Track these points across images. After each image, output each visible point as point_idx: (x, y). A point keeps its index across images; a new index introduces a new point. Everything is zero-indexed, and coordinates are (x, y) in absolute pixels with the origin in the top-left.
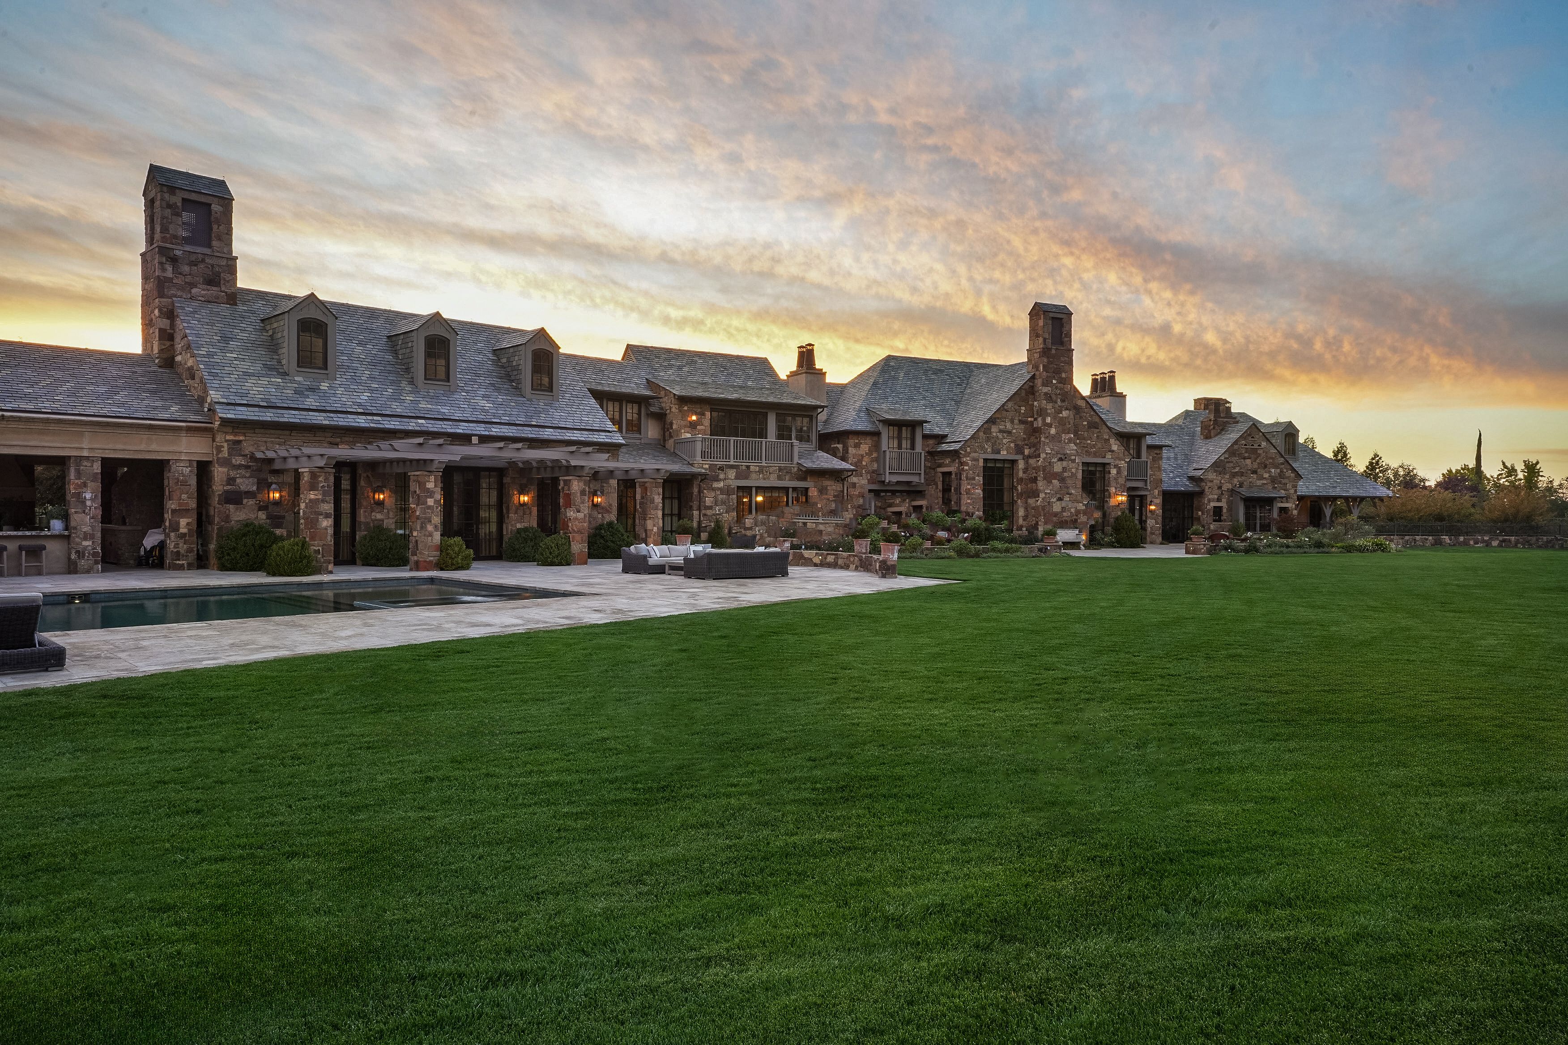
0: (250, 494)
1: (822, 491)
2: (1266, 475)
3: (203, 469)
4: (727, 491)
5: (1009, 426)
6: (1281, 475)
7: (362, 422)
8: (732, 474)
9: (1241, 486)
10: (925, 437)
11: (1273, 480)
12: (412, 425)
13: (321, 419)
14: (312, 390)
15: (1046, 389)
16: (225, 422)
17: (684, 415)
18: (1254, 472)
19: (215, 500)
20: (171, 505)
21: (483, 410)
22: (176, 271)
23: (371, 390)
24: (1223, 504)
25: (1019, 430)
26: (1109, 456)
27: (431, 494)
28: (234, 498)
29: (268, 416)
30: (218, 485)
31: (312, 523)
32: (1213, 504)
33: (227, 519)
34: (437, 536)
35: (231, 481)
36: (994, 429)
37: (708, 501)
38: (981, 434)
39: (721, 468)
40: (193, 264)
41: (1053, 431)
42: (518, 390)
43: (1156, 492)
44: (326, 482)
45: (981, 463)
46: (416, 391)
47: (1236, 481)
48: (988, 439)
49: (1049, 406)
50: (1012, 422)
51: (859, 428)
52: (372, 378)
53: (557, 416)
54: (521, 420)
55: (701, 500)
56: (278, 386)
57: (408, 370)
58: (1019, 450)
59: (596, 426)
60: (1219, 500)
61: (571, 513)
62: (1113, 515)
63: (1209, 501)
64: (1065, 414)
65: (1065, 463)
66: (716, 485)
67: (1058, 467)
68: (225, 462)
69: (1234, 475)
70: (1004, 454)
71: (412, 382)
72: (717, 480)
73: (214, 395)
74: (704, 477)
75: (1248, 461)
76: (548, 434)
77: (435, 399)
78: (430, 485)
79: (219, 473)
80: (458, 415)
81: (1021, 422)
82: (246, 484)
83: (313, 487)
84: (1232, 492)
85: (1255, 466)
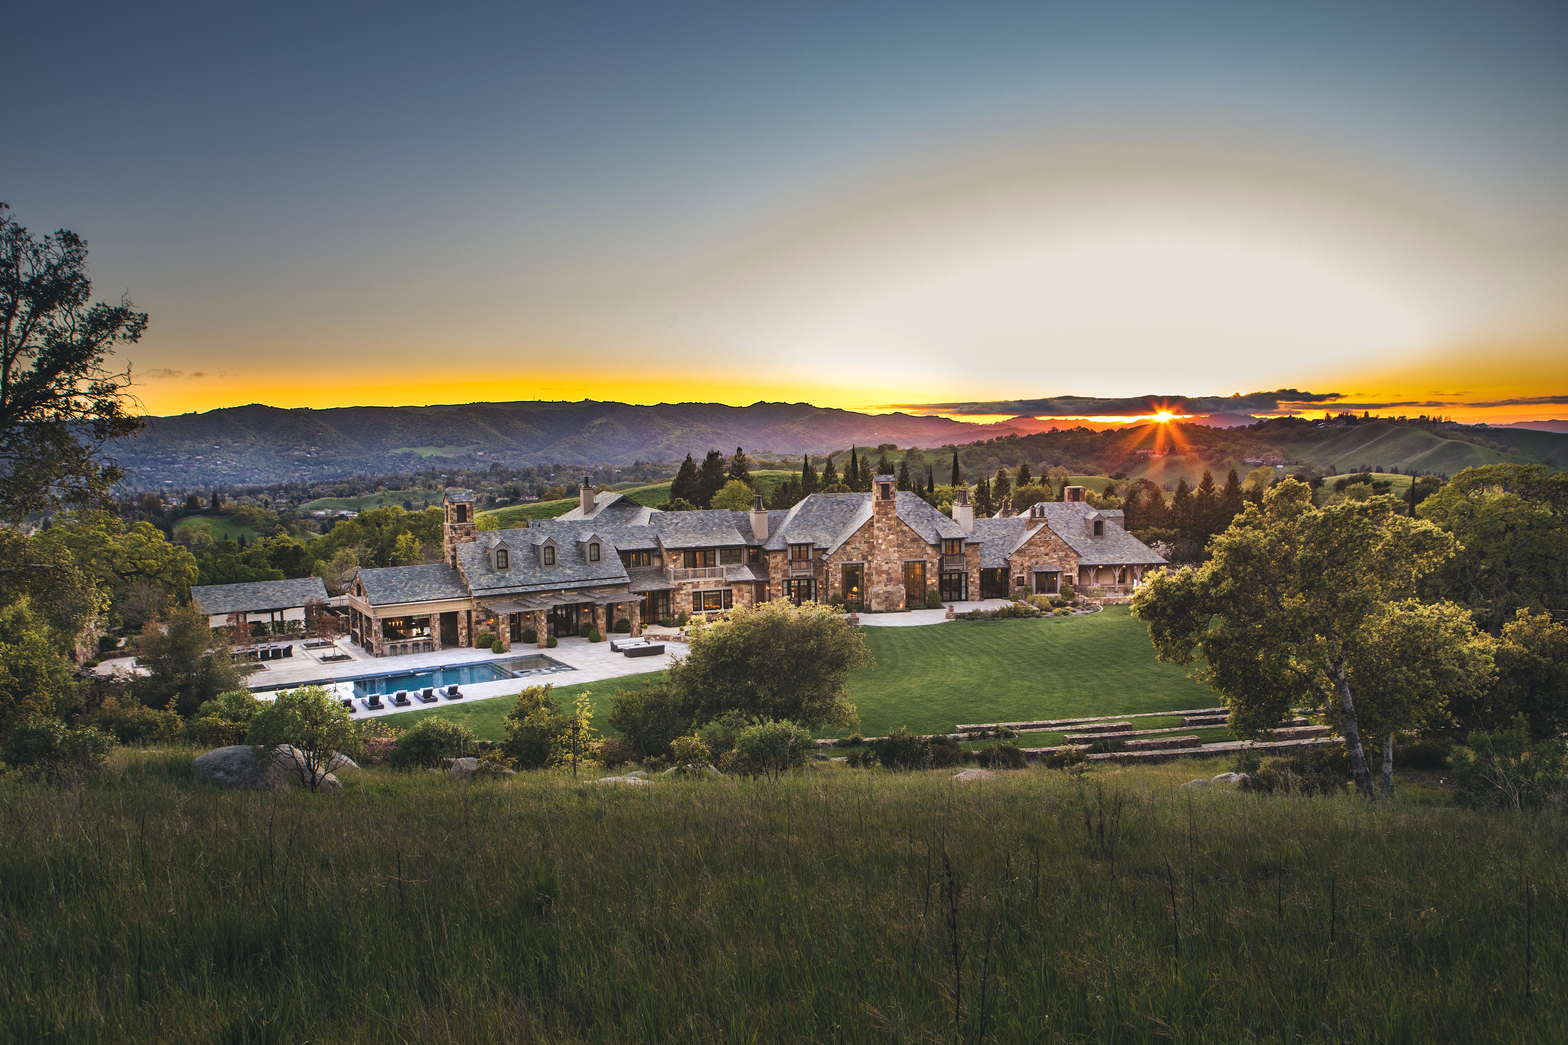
0: (484, 621)
1: (739, 590)
2: (1055, 556)
3: (469, 613)
4: (688, 594)
5: (858, 545)
6: (1067, 556)
7: (520, 590)
8: (690, 586)
9: (1037, 563)
10: (814, 550)
11: (1060, 559)
12: (539, 588)
13: (506, 591)
14: (503, 578)
15: (880, 525)
16: (475, 597)
17: (670, 557)
18: (1047, 555)
19: (473, 624)
20: (460, 626)
21: (569, 576)
22: (456, 534)
23: (524, 573)
24: (1024, 575)
25: (864, 547)
26: (925, 557)
27: (543, 621)
28: (479, 622)
29: (489, 593)
30: (474, 619)
31: (504, 635)
32: (1016, 576)
33: (477, 630)
34: (546, 635)
35: (478, 616)
36: (848, 548)
37: (678, 600)
38: (840, 551)
39: (684, 584)
40: (461, 529)
41: (883, 547)
42: (584, 562)
43: (975, 570)
44: (507, 621)
45: (840, 566)
46: (541, 571)
47: (1033, 561)
48: (845, 553)
49: (881, 533)
50: (860, 543)
51: (776, 548)
52: (524, 567)
53: (601, 573)
54: (584, 578)
55: (674, 599)
56: (491, 578)
57: (539, 560)
58: (865, 558)
59: (618, 575)
60: (1021, 573)
61: (599, 622)
62: (929, 589)
63: (1014, 574)
64: (891, 537)
65: (890, 565)
66: (681, 592)
67: (885, 567)
68: (475, 610)
69: (1031, 557)
70: (855, 560)
71: (540, 567)
72: (682, 589)
73: (471, 587)
74: (674, 590)
75: (1042, 548)
76: (595, 583)
77: (548, 574)
78: (543, 618)
79: (474, 614)
80: (557, 580)
81: (865, 542)
82: (482, 617)
83: (503, 623)
84: (1030, 568)
85: (1047, 551)
